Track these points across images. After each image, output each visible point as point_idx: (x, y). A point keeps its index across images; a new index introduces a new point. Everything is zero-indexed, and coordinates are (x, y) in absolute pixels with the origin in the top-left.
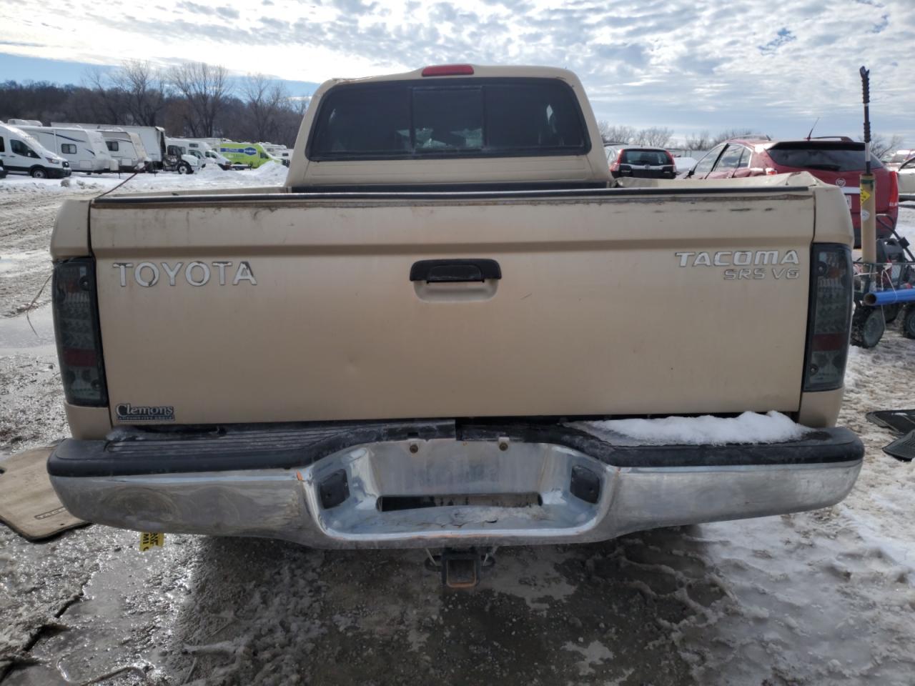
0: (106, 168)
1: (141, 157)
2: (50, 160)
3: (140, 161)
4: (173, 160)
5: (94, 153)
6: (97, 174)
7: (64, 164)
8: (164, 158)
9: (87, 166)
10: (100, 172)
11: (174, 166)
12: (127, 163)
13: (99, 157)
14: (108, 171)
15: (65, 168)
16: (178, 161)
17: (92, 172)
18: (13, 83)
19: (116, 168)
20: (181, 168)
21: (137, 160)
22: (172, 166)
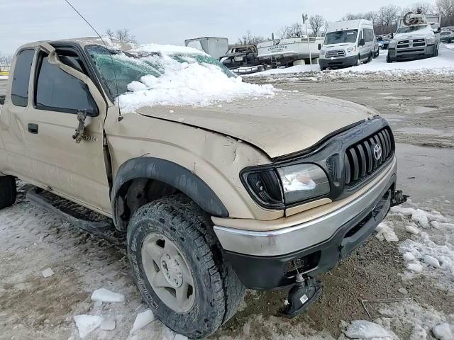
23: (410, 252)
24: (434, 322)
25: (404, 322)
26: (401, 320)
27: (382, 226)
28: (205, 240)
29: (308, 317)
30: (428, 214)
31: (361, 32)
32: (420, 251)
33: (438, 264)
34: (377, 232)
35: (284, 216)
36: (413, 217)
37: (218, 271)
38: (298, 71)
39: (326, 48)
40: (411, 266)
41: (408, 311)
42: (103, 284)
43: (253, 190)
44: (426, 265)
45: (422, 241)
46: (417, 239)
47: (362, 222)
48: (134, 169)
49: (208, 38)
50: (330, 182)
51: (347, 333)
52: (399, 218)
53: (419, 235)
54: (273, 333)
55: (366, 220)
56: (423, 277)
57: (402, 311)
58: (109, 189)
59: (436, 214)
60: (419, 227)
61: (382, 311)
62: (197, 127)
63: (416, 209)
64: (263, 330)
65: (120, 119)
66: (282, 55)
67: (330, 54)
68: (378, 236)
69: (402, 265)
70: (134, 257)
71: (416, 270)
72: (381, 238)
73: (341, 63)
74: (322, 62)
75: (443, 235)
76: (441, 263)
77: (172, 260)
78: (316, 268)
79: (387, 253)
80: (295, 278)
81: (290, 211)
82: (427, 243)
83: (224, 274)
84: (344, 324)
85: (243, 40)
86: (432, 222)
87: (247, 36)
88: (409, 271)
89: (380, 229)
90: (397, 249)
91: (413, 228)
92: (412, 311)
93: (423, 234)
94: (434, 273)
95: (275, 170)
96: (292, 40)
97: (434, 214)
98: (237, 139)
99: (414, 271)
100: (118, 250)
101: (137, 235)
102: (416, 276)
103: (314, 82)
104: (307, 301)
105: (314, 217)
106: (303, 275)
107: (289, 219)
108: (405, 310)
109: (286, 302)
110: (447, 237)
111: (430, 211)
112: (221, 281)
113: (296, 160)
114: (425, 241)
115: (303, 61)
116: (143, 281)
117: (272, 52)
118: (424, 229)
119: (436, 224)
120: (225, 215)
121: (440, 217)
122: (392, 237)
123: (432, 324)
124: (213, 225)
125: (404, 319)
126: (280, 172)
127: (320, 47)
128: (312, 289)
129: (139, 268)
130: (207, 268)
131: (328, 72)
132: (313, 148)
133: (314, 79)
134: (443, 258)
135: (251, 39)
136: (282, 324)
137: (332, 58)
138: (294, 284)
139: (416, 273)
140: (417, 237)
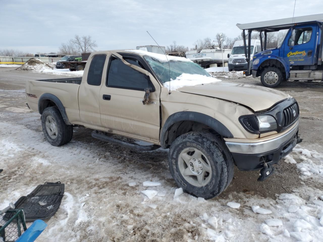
23: (304, 167)
24: (320, 194)
25: (305, 195)
26: (304, 194)
27: (288, 157)
28: (219, 149)
29: (259, 193)
30: (310, 152)
31: (256, 47)
32: (309, 167)
33: (318, 172)
34: (285, 160)
35: (259, 137)
36: (303, 153)
37: (226, 163)
38: (214, 71)
39: (233, 57)
40: (305, 173)
41: (306, 190)
42: (147, 179)
43: (246, 125)
44: (312, 173)
45: (309, 163)
46: (306, 163)
47: (287, 145)
48: (181, 117)
49: (152, 46)
50: (277, 124)
51: (280, 198)
52: (295, 154)
53: (307, 161)
54: (244, 198)
55: (289, 145)
56: (312, 178)
57: (304, 190)
58: (159, 128)
59: (314, 152)
60: (306, 157)
61: (294, 190)
62: (214, 98)
63: (304, 149)
64: (239, 197)
65: (170, 93)
66: (202, 60)
67: (236, 61)
68: (285, 161)
69: (300, 173)
70: (174, 161)
71: (308, 175)
72: (288, 162)
73: (243, 67)
74: (230, 66)
75: (319, 161)
76: (320, 172)
77: (197, 161)
78: (272, 161)
79: (292, 168)
80: (263, 165)
81: (262, 135)
82: (312, 164)
83: (228, 165)
84: (277, 195)
85: (170, 48)
86: (313, 155)
87: (173, 44)
88: (304, 175)
89: (287, 158)
90: (296, 167)
91: (303, 157)
92: (308, 190)
93: (309, 160)
94: (317, 176)
95: (256, 117)
96: (209, 50)
97: (313, 152)
98: (236, 103)
99: (307, 175)
100: (146, 165)
101: (178, 149)
102: (308, 178)
103: (227, 79)
104: (269, 174)
105: (272, 138)
106: (267, 164)
107: (261, 139)
108: (305, 190)
109: (260, 174)
110: (321, 161)
111: (311, 150)
112: (227, 168)
113: (264, 113)
114: (310, 163)
115: (216, 65)
116: (177, 173)
117: (196, 58)
118: (310, 158)
119: (315, 156)
120: (232, 137)
121: (317, 153)
122: (293, 161)
123: (319, 195)
124: (225, 141)
125: (305, 193)
126: (258, 118)
127: (229, 56)
128: (271, 169)
129: (176, 167)
130: (221, 161)
131: (234, 73)
132: (270, 109)
133: (226, 77)
134: (321, 170)
135: (176, 47)
136: (247, 195)
137: (237, 64)
138: (263, 168)
139: (308, 176)
140: (306, 162)
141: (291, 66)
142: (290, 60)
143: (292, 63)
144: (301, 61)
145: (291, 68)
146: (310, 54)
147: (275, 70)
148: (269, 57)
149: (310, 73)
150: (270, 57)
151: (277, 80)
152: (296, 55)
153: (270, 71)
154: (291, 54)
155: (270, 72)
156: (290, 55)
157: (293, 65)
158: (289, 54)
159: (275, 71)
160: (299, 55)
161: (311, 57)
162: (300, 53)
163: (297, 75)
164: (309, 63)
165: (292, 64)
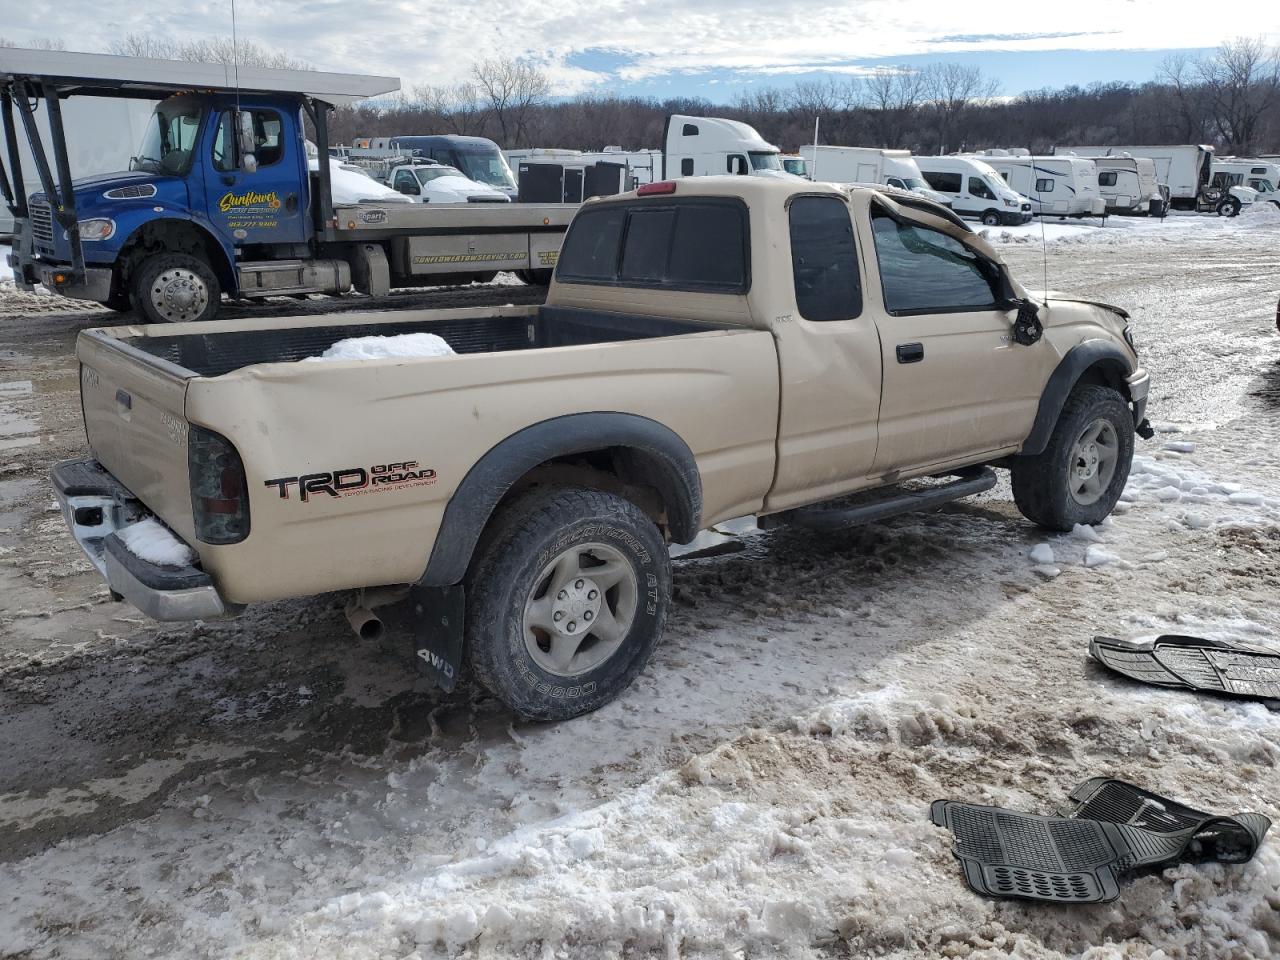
0: (1088, 210)
1: (1145, 194)
2: (1007, 202)
3: (1143, 200)
4: (1214, 196)
5: (1073, 191)
6: (1074, 219)
7: (1024, 207)
8: (1200, 192)
9: (1061, 208)
10: (1079, 215)
11: (1214, 204)
12: (1123, 202)
13: (1081, 195)
14: (1088, 214)
15: (1024, 212)
16: (1222, 197)
17: (1066, 215)
18: (1075, 89)
19: (1101, 210)
20: (1224, 208)
21: (1138, 198)
22: (1210, 204)
141: (237, 246)
142: (232, 224)
143: (241, 234)
144: (269, 230)
145: (239, 252)
146: (292, 204)
147: (191, 263)
148: (156, 209)
149: (300, 271)
150: (162, 209)
151: (206, 302)
152: (251, 205)
153: (171, 267)
154: (233, 201)
155: (174, 272)
156: (229, 204)
157: (246, 242)
158: (227, 201)
159: (194, 269)
160: (258, 204)
161: (295, 217)
162: (260, 199)
163: (264, 281)
164: (293, 236)
165: (242, 240)
